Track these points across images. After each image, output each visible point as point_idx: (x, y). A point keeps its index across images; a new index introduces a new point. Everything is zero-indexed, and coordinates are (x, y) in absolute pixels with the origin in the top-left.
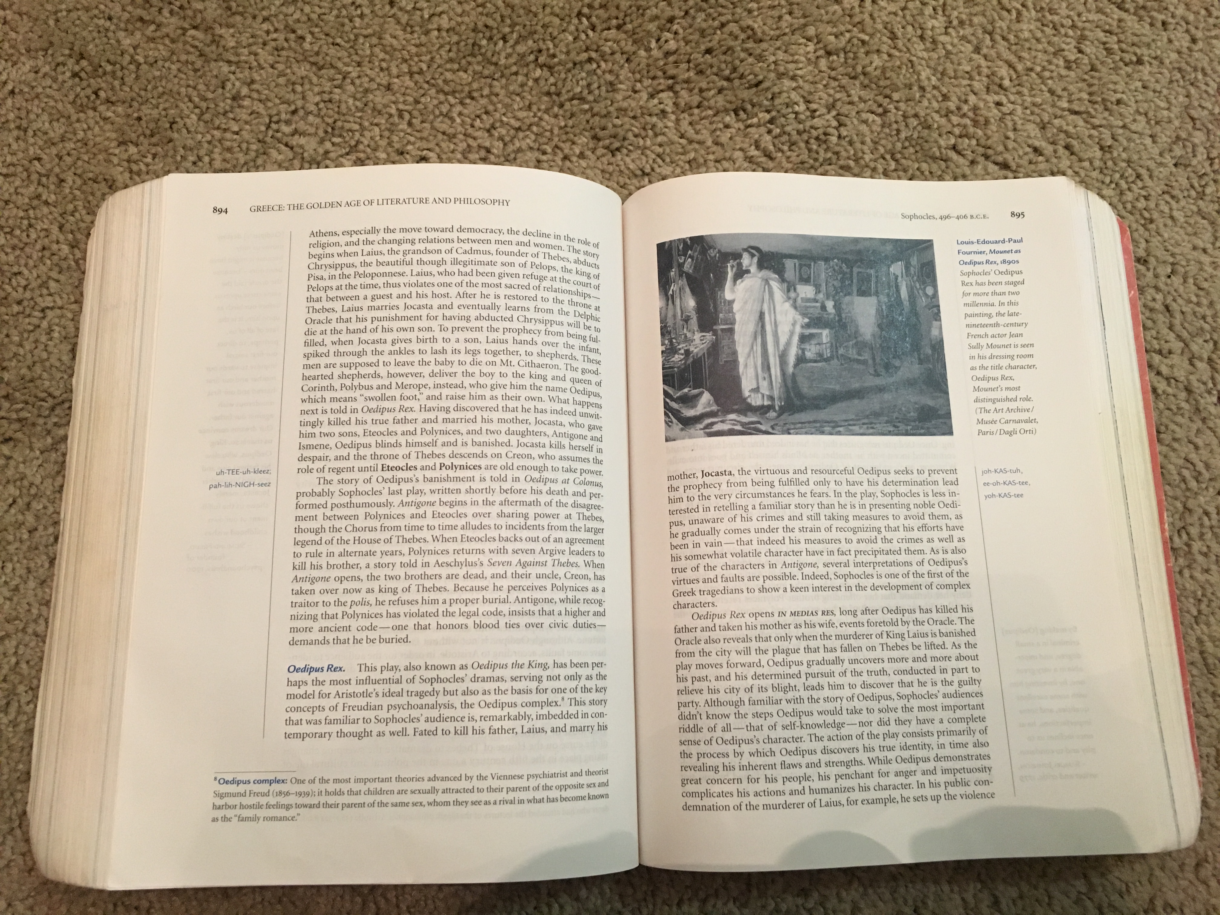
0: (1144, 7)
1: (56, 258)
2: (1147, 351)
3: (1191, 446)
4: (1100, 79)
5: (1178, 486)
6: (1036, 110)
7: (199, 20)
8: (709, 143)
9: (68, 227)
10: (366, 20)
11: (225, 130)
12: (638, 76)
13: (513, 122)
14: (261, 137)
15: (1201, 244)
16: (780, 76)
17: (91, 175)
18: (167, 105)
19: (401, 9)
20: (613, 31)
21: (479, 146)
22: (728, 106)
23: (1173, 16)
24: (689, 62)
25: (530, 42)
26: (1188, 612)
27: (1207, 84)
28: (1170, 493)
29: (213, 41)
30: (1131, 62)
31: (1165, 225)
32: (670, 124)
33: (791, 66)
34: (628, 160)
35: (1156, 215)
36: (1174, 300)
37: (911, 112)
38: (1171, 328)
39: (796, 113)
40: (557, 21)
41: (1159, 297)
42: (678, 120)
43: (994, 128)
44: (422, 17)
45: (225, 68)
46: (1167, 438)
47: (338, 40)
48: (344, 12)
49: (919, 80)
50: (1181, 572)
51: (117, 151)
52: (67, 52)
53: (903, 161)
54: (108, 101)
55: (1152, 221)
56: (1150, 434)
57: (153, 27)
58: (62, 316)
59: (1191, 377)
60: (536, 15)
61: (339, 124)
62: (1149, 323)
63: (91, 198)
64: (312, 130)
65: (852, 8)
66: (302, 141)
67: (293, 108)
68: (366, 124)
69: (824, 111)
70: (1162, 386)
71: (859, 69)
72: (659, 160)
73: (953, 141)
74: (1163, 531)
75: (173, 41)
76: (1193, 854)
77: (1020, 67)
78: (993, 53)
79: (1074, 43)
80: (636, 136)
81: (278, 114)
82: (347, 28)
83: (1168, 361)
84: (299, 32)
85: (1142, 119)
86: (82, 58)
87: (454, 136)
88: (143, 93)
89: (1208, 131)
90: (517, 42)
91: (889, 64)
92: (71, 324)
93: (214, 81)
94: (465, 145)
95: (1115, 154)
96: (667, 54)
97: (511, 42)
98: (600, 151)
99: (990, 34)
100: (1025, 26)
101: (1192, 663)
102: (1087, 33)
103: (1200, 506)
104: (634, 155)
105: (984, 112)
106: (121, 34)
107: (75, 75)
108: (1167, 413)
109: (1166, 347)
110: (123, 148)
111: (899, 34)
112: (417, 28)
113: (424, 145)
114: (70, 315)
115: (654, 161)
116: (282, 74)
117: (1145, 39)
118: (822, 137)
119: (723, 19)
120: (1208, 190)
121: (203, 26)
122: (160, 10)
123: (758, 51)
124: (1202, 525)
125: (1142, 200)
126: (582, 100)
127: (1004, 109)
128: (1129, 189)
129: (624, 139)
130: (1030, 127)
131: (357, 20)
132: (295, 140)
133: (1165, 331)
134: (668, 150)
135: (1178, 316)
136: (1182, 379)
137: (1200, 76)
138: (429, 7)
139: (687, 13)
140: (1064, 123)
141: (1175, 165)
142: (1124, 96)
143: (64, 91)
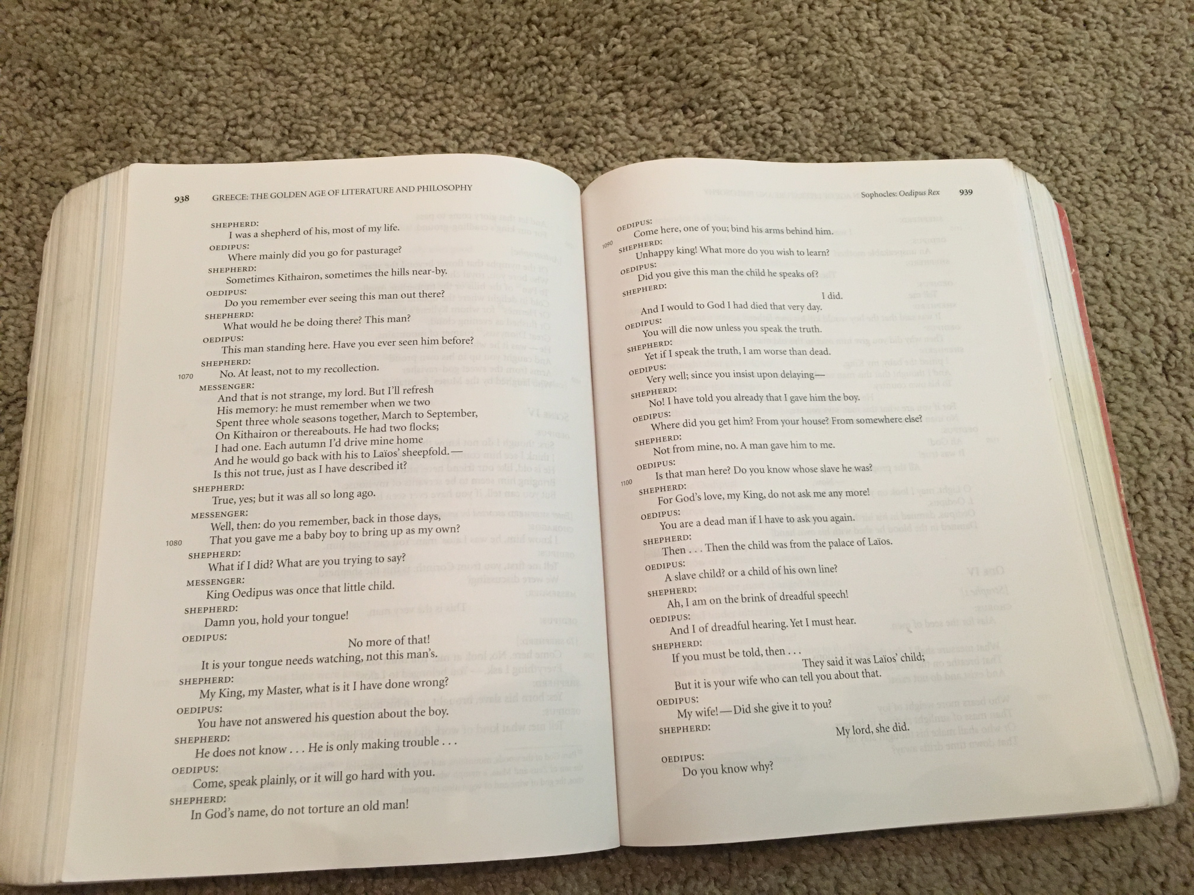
0: (1066, 9)
1: (11, 260)
2: (1091, 325)
3: (1140, 414)
4: (1029, 74)
5: (1130, 453)
6: (970, 103)
7: (156, 32)
8: (659, 138)
9: (24, 229)
10: (321, 30)
11: (182, 134)
12: (588, 78)
13: (467, 122)
14: (218, 140)
15: (1136, 225)
16: (725, 76)
17: (47, 179)
18: (125, 111)
19: (355, 19)
20: (562, 37)
21: (435, 146)
22: (676, 103)
23: (1094, 16)
24: (636, 64)
25: (482, 48)
26: (1150, 575)
27: (1129, 78)
28: (1124, 460)
29: (171, 51)
30: (1058, 59)
31: (1100, 208)
32: (621, 122)
33: (735, 67)
34: (581, 156)
35: (1091, 198)
36: (1114, 277)
37: (851, 107)
38: (1113, 303)
39: (742, 110)
40: (508, 28)
41: (1100, 274)
42: (628, 118)
43: (932, 121)
44: (376, 26)
45: (182, 76)
46: (1117, 407)
47: (294, 49)
48: (300, 23)
49: (858, 78)
50: (1140, 537)
51: (74, 156)
52: (25, 63)
53: (847, 153)
54: (66, 109)
55: (1087, 204)
56: (1101, 404)
57: (110, 39)
58: (17, 316)
59: (1136, 349)
60: (487, 23)
61: (296, 126)
62: (1092, 299)
63: (47, 201)
64: (269, 133)
65: (791, 13)
66: (260, 143)
67: (250, 112)
68: (323, 126)
69: (769, 107)
70: (1108, 358)
71: (800, 68)
72: (611, 156)
73: (893, 133)
74: (1120, 496)
75: (131, 52)
76: (1173, 815)
77: (953, 64)
78: (927, 52)
79: (1002, 42)
80: (589, 133)
81: (235, 118)
82: (303, 37)
83: (1112, 334)
84: (256, 42)
85: (1072, 109)
86: (41, 69)
87: (410, 136)
88: (100, 100)
89: (1135, 121)
90: (469, 49)
91: (829, 64)
92: (25, 323)
93: (171, 88)
94: (420, 145)
95: (1048, 143)
96: (616, 57)
97: (464, 48)
98: (553, 149)
99: (923, 35)
100: (955, 28)
101: (1158, 625)
102: (1014, 32)
103: (1153, 471)
104: (587, 151)
105: (920, 106)
106: (79, 46)
107: (33, 84)
108: (1115, 383)
109: (1109, 321)
110: (80, 153)
111: (837, 35)
112: (371, 37)
113: (381, 145)
114: (25, 315)
115: (606, 156)
116: (239, 81)
117: (1069, 37)
118: (768, 131)
119: (668, 24)
120: (1139, 174)
121: (160, 38)
122: (118, 23)
123: (703, 53)
124: (1157, 490)
125: (1077, 184)
126: (535, 100)
127: (940, 103)
128: (1064, 175)
129: (577, 136)
130: (966, 119)
131: (313, 29)
132: (252, 143)
133: (1108, 306)
134: (619, 146)
135: (1119, 291)
136: (1127, 350)
137: (1123, 71)
138: (384, 17)
139: (633, 19)
140: (997, 115)
141: (1106, 152)
142: (1053, 89)
143: (22, 100)
